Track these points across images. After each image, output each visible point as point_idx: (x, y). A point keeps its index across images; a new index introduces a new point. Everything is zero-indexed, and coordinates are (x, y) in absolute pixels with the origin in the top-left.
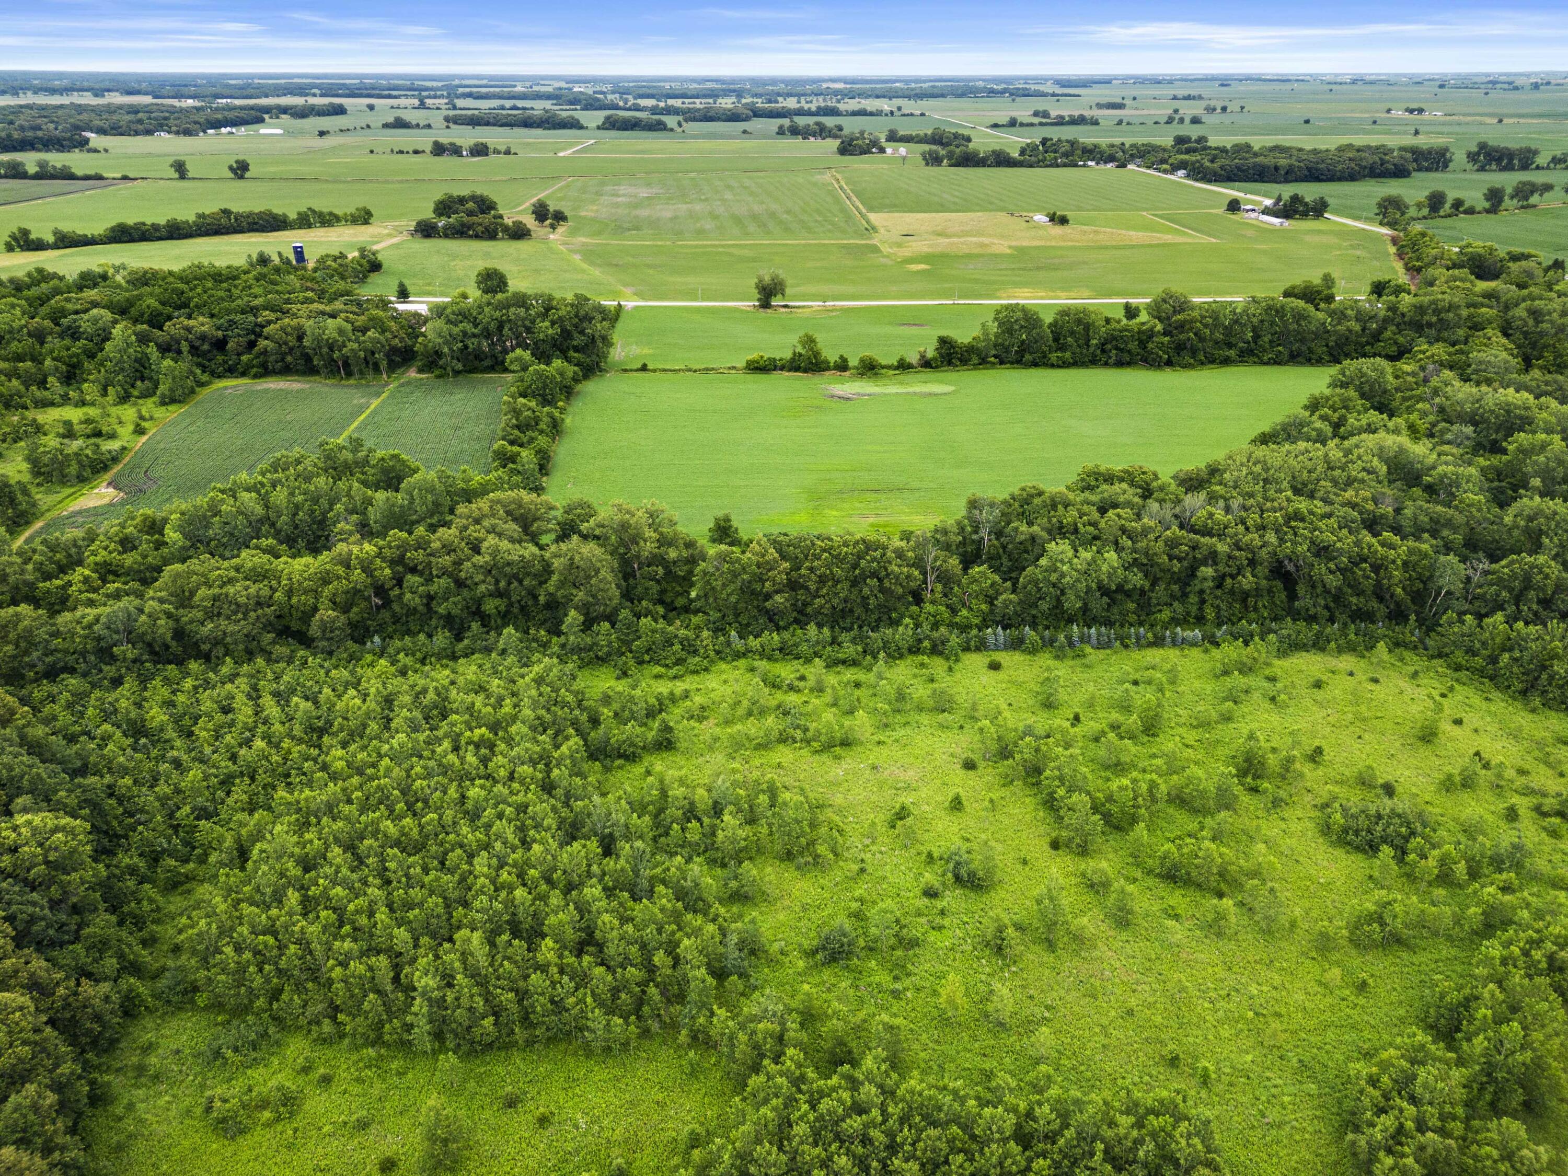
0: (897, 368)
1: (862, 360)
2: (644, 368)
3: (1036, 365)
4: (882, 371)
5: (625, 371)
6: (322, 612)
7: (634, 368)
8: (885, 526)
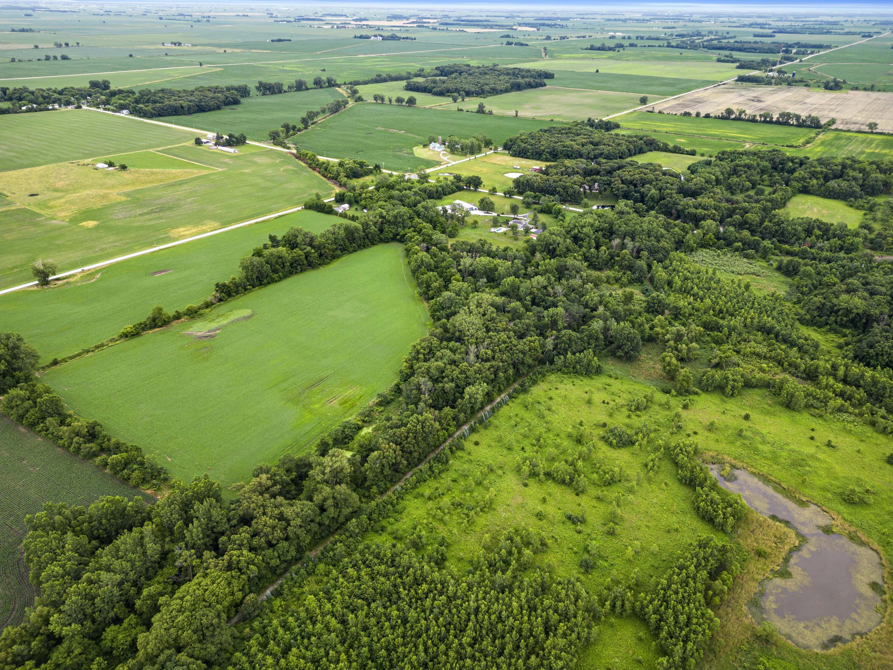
0: (207, 307)
1: (188, 310)
2: (56, 362)
3: (269, 283)
4: (201, 311)
5: (43, 368)
6: (248, 598)
7: (48, 364)
8: (346, 402)
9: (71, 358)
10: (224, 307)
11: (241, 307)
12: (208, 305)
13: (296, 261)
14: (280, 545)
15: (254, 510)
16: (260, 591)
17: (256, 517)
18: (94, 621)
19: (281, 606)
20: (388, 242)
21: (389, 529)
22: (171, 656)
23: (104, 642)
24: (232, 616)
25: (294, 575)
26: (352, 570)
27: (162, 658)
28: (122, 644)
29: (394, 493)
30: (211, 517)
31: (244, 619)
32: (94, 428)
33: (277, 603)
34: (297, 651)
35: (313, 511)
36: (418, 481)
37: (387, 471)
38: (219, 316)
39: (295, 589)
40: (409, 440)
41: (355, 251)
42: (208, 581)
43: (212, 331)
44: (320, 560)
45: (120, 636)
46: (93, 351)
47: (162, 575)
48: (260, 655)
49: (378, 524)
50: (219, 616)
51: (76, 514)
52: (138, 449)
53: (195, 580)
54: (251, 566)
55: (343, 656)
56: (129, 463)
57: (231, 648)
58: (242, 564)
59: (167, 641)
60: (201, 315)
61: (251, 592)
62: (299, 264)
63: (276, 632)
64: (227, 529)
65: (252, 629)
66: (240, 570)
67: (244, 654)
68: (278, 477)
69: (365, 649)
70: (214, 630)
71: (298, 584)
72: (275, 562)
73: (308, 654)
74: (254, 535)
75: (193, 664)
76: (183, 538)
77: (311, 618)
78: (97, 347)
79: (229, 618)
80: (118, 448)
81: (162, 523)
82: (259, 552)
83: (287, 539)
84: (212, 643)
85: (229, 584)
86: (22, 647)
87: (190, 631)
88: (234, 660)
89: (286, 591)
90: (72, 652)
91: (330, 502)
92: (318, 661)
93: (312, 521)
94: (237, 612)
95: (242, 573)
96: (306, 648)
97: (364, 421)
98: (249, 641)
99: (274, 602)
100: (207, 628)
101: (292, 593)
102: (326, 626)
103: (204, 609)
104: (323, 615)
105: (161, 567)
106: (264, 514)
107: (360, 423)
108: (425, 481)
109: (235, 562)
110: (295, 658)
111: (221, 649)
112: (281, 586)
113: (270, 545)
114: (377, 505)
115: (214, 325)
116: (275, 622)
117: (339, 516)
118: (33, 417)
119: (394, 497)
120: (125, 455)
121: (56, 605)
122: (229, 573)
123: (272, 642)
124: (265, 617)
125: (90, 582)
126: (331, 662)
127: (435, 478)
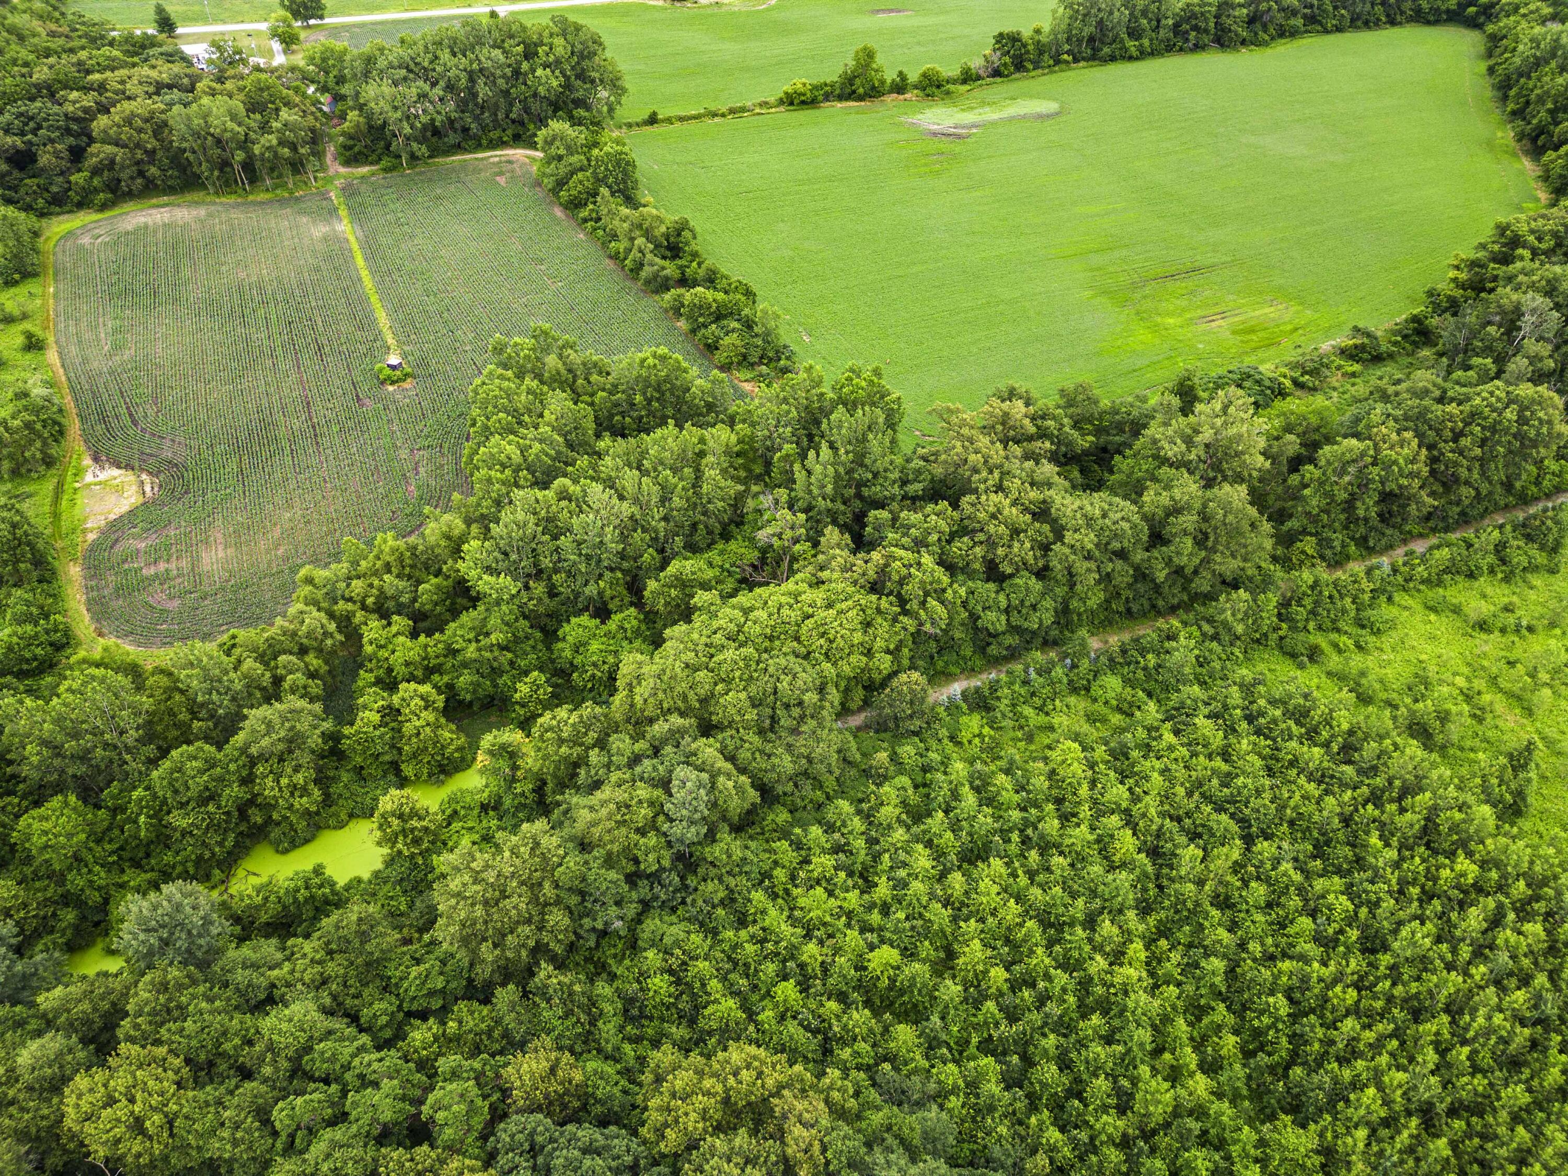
0: (964, 82)
1: (924, 75)
2: (652, 120)
3: (1113, 59)
4: (951, 87)
5: (630, 126)
6: (903, 677)
7: (639, 120)
8: (1252, 331)
9: (681, 119)
10: (1000, 88)
11: (1038, 96)
12: (968, 77)
13: (1194, 16)
14: (1018, 581)
15: (976, 471)
16: (938, 676)
17: (975, 491)
18: (552, 593)
19: (980, 735)
20: (1436, 22)
21: (1334, 661)
22: (682, 732)
23: (560, 645)
24: (853, 706)
25: (1033, 675)
26: (1209, 723)
27: (659, 728)
28: (595, 665)
29: (1369, 572)
30: (864, 455)
31: (880, 727)
32: (679, 235)
33: (973, 723)
34: (1004, 871)
35: (1134, 527)
36: (1451, 569)
37: (1368, 507)
38: (983, 103)
39: (1028, 711)
40: (1465, 442)
41: (1339, 29)
42: (819, 596)
43: (963, 127)
44: (1113, 665)
45: (595, 646)
46: (723, 115)
47: (722, 553)
48: (899, 835)
49: (1302, 636)
50: (821, 690)
51: (591, 367)
52: (749, 293)
53: (790, 585)
54: (932, 603)
55: (1137, 949)
56: (725, 317)
57: (830, 783)
58: (912, 589)
59: (685, 698)
60: (948, 93)
61: (913, 667)
62: (1195, 28)
63: (955, 795)
64: (893, 498)
65: (894, 758)
66: (902, 601)
67: (859, 812)
68: (1050, 423)
69: (1217, 964)
70: (802, 717)
71: (1038, 701)
72: (993, 620)
73: (1035, 893)
74: (962, 530)
75: (729, 776)
76: (789, 482)
77: (1059, 801)
78: (732, 111)
79: (844, 711)
80: (711, 280)
81: (752, 438)
82: (961, 577)
83: (1042, 573)
84: (789, 747)
85: (867, 624)
86: (402, 584)
87: (743, 695)
88: (830, 816)
89: (1003, 705)
90: (487, 634)
91: (1189, 521)
92: (1060, 927)
93: (1122, 554)
94: (867, 703)
95: (905, 613)
96: (1032, 875)
97: (1296, 383)
98: (879, 785)
99: (964, 719)
100: (787, 706)
101: (1018, 716)
102: (1098, 841)
103: (792, 658)
104: (1100, 810)
105: (726, 536)
106: (999, 488)
107: (1288, 383)
108: (1471, 576)
109: (895, 577)
110: (995, 889)
111: (805, 774)
112: (994, 687)
113: (993, 573)
114: (1316, 584)
115: (969, 117)
116: (959, 768)
117: (1196, 572)
118: (580, 188)
119: (1366, 585)
120: (720, 296)
121: (485, 522)
122: (874, 598)
123: (941, 814)
124: (934, 744)
125: (564, 495)
126: (1098, 948)
127: (1507, 579)
